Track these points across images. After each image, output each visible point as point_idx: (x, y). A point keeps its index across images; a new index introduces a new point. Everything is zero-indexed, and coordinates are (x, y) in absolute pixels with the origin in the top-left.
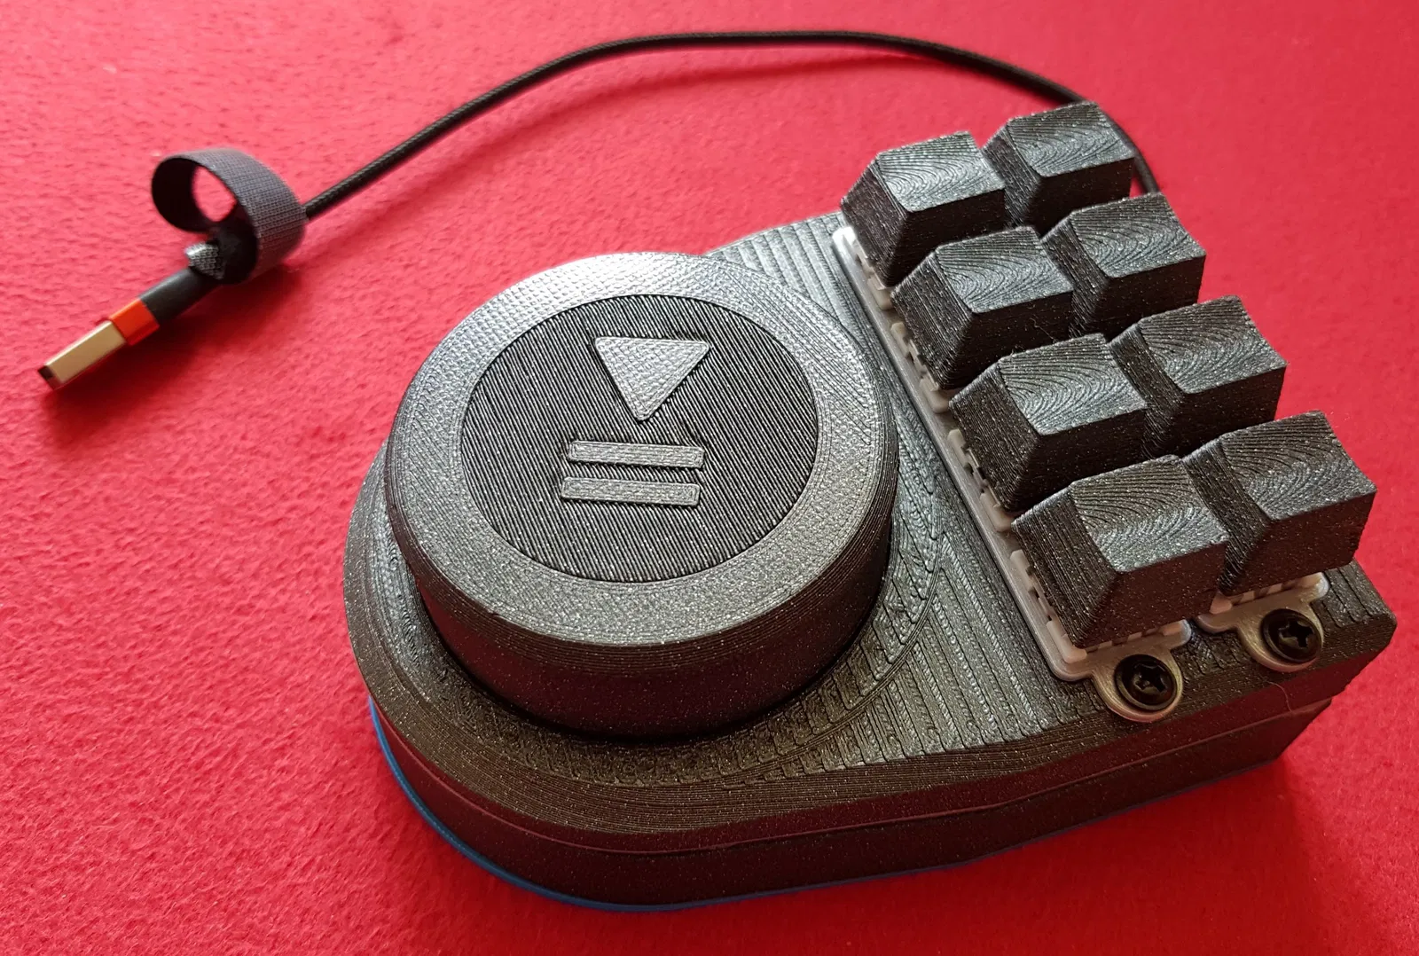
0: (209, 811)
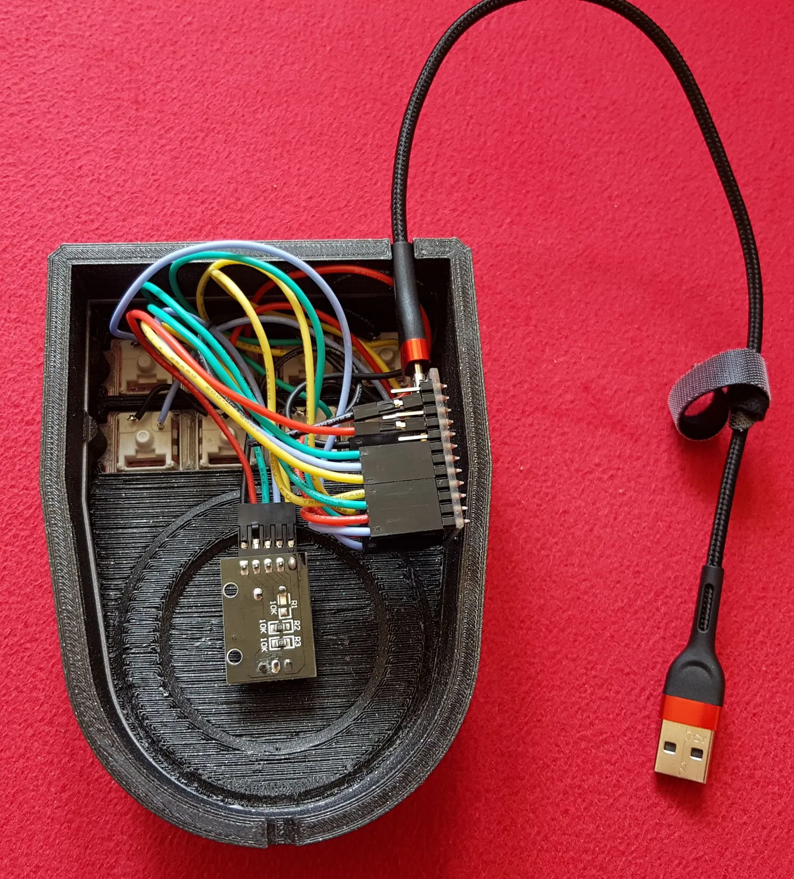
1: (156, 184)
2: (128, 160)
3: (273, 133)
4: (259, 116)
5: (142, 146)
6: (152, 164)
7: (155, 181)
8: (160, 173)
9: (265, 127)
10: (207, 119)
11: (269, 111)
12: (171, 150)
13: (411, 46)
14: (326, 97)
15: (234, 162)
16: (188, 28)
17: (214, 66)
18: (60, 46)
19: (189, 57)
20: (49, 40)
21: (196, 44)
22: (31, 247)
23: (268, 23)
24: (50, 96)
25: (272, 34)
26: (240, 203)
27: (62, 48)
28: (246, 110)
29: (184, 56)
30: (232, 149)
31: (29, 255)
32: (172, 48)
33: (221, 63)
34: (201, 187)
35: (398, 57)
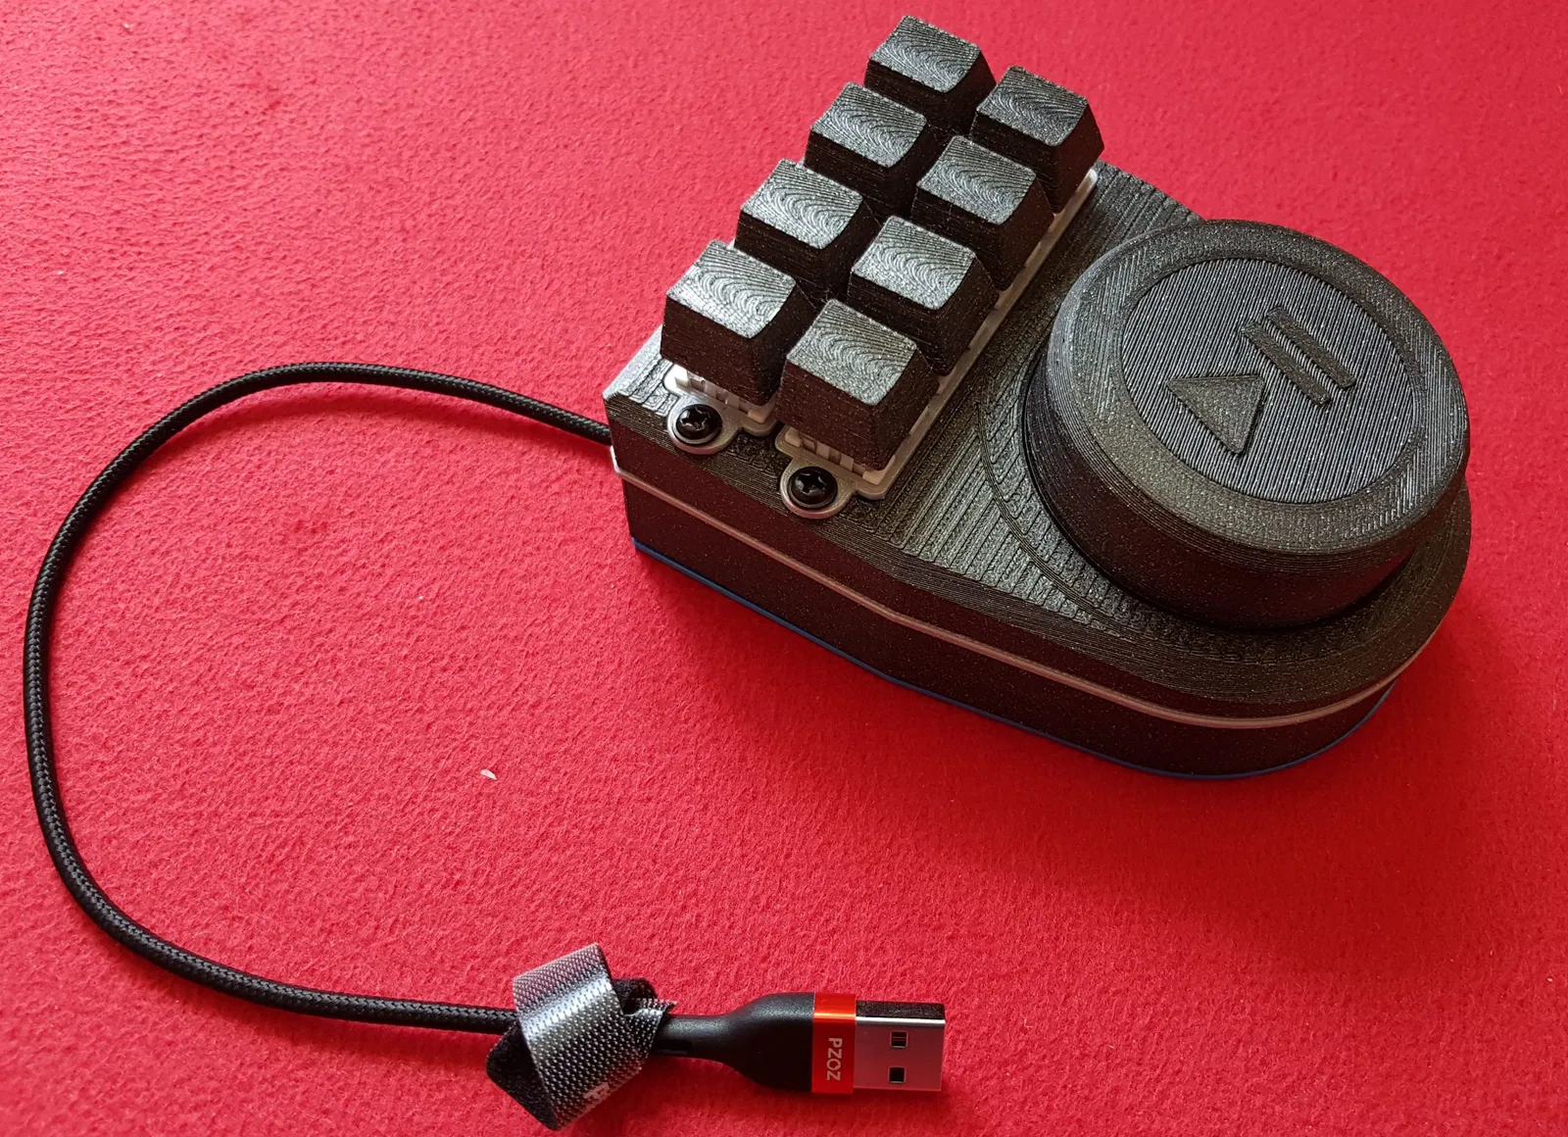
0: (291, 897)
1: (445, 335)
2: (397, 310)
3: (613, 248)
4: (589, 227)
5: (417, 288)
6: (434, 310)
7: (441, 332)
8: (448, 320)
9: (599, 241)
10: (512, 241)
11: (602, 219)
12: (461, 288)
13: (795, 113)
14: (684, 191)
15: (558, 292)
16: (471, 125)
17: (513, 171)
18: (282, 170)
19: (476, 162)
20: (265, 165)
21: (485, 145)
22: (259, 448)
23: (585, 107)
24: (271, 237)
25: (594, 120)
26: (573, 348)
27: (285, 173)
28: (568, 221)
29: (468, 162)
30: (554, 275)
31: (255, 459)
32: (449, 154)
33: (524, 164)
34: (512, 332)
35: (780, 128)
